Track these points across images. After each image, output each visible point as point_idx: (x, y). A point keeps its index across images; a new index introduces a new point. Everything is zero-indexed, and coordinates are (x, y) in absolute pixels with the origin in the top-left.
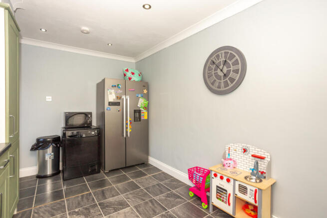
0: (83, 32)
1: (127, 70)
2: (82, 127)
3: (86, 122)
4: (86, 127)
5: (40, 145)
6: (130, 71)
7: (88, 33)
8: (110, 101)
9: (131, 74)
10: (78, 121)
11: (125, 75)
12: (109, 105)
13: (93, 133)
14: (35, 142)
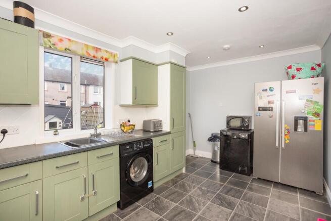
0: (225, 50)
1: (290, 67)
2: (239, 129)
3: (243, 126)
4: (242, 130)
5: (213, 139)
6: (294, 68)
7: (229, 49)
8: (260, 106)
9: (296, 71)
10: (236, 123)
11: (288, 73)
12: (259, 110)
13: (243, 136)
14: (210, 136)
